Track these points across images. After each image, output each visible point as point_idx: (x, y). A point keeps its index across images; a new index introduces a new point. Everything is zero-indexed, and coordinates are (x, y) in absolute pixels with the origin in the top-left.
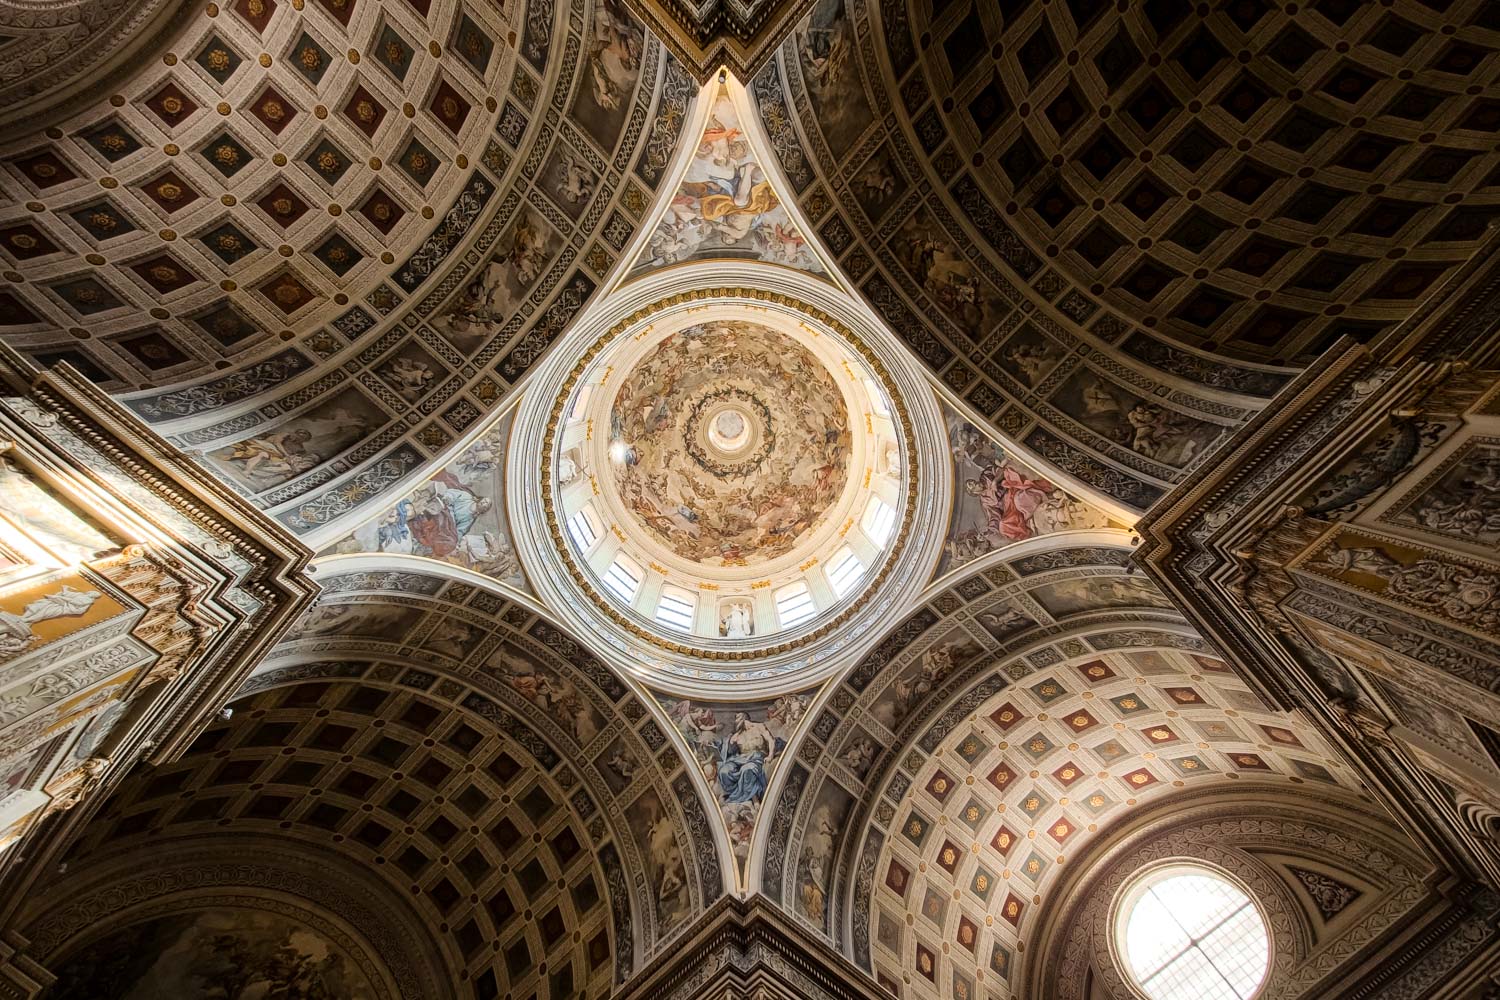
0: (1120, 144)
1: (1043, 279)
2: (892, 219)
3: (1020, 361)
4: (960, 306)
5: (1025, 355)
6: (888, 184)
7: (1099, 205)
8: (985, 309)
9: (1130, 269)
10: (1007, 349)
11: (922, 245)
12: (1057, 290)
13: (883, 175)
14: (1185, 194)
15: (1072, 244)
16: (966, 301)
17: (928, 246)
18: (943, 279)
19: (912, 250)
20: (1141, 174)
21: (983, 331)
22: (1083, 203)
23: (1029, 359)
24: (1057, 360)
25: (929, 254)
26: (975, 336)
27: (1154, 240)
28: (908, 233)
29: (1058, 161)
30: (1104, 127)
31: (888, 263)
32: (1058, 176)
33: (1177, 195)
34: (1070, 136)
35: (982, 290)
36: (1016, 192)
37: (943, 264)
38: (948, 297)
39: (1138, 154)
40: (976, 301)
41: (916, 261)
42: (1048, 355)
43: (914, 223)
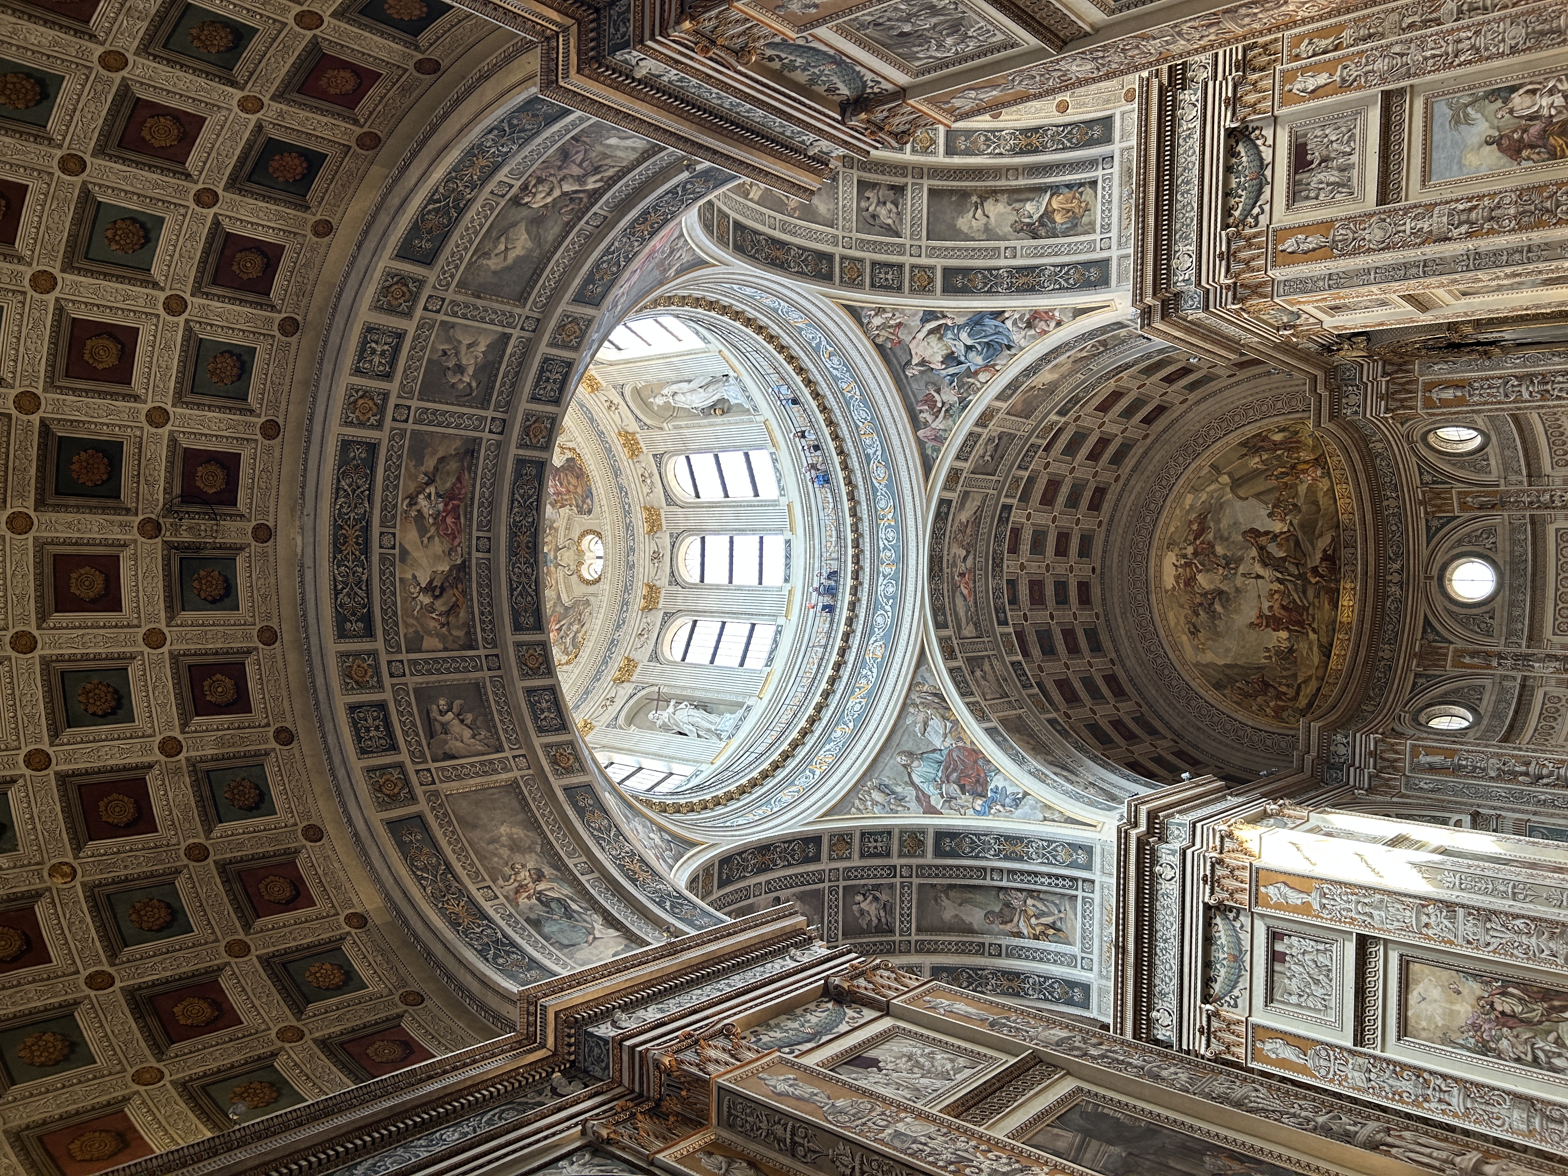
0: (42, 458)
1: (362, 425)
2: (457, 670)
3: (470, 370)
4: (448, 496)
5: (460, 369)
6: (442, 713)
7: (158, 417)
8: (430, 463)
9: (232, 300)
10: (465, 397)
11: (431, 608)
12: (366, 394)
13: (446, 730)
14: (51, 298)
15: (242, 411)
16: (438, 495)
17: (426, 600)
18: (438, 547)
19: (448, 613)
20: (62, 390)
21: (458, 443)
22: (173, 441)
23: (464, 362)
24: (453, 326)
25: (429, 589)
26: (470, 450)
27: (162, 296)
28: (443, 638)
29: (150, 528)
30: (40, 503)
31: (492, 626)
32: (169, 510)
33: (60, 310)
34: (104, 543)
35: (412, 487)
36: (241, 548)
37: (424, 562)
38: (449, 520)
39: (35, 418)
40: (427, 484)
41: (451, 596)
42: (449, 340)
43: (430, 642)
